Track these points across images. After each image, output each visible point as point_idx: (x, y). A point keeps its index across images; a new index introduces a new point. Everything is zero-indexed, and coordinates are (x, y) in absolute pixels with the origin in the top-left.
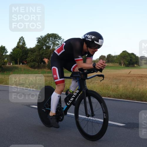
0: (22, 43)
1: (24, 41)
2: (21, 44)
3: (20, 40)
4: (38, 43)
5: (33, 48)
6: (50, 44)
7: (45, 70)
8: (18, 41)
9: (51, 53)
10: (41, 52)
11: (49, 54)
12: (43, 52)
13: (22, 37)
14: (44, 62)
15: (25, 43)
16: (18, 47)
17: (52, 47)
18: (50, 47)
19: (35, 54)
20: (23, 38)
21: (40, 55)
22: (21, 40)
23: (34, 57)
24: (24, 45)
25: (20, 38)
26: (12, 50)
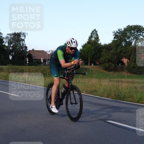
0: (95, 38)
1: (98, 35)
2: (93, 39)
3: (92, 34)
4: (115, 38)
5: (109, 44)
6: (132, 39)
7: (123, 73)
8: (90, 35)
9: (132, 51)
10: (119, 50)
11: (129, 53)
12: (122, 50)
13: (95, 30)
14: (123, 63)
15: (98, 37)
16: (89, 42)
17: (133, 43)
18: (131, 43)
19: (110, 52)
20: (96, 32)
21: (117, 53)
22: (94, 34)
23: (110, 56)
24: (97, 41)
25: (93, 32)
26: (82, 46)
